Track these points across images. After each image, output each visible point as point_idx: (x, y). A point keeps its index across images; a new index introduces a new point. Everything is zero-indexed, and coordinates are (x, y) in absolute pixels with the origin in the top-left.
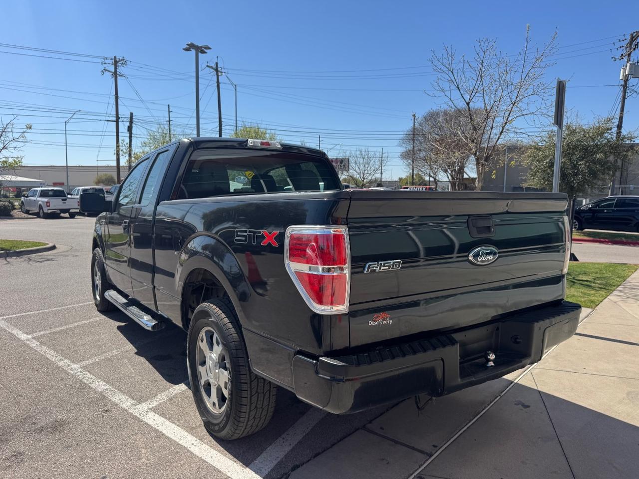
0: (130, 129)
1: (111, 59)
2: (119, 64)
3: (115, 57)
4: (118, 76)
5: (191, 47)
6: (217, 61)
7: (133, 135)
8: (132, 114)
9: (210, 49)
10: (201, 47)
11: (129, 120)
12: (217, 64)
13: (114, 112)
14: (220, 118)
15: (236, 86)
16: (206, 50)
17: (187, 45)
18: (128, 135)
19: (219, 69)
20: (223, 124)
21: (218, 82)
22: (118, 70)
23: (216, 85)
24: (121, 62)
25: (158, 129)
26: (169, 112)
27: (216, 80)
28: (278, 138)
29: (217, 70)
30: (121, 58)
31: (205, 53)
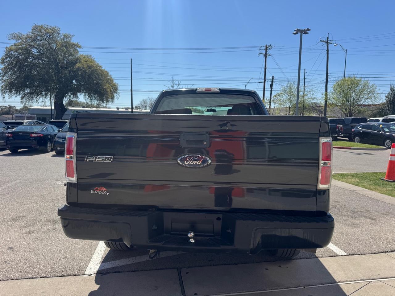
0: (271, 86)
1: (264, 47)
2: (268, 49)
3: (266, 45)
4: (267, 56)
5: (298, 31)
6: (328, 37)
7: (273, 90)
8: (273, 77)
9: (310, 30)
10: (304, 30)
11: (271, 81)
12: (328, 38)
13: (263, 77)
14: (327, 73)
15: (346, 51)
16: (308, 32)
17: (295, 30)
18: (270, 89)
19: (329, 42)
20: (329, 77)
21: (328, 50)
22: (267, 52)
23: (326, 52)
24: (269, 47)
25: (287, 84)
26: (305, 73)
27: (326, 49)
28: (371, 83)
29: (327, 42)
30: (269, 45)
31: (308, 33)
